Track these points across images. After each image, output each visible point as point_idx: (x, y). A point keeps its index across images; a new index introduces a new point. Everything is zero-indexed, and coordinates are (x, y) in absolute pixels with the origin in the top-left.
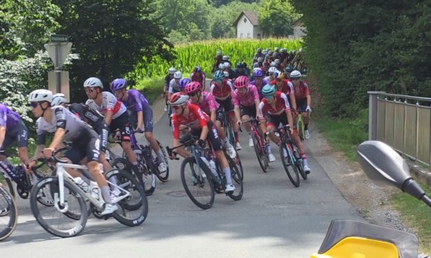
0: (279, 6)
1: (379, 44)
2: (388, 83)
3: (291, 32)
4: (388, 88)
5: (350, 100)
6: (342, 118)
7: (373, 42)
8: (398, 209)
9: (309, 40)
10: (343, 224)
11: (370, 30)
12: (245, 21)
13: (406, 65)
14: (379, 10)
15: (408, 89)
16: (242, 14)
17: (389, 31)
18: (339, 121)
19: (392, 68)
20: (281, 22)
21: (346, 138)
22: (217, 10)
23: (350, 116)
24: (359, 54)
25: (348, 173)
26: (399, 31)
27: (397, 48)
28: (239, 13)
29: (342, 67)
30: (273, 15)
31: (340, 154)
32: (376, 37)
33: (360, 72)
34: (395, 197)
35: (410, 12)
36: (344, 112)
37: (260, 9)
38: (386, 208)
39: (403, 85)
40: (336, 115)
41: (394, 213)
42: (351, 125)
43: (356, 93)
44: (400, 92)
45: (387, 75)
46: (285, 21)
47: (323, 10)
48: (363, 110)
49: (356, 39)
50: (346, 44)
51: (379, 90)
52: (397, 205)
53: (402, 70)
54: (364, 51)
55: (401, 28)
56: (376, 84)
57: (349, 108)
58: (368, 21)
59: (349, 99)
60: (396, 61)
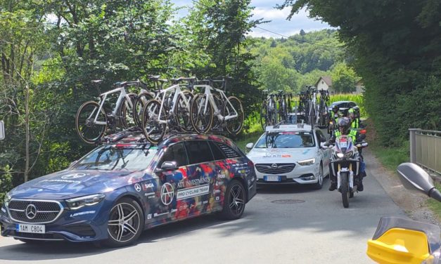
0: (345, 72)
1: (416, 96)
2: (423, 122)
3: (354, 90)
4: (423, 126)
5: (397, 135)
6: (392, 147)
7: (412, 95)
8: (432, 209)
9: (367, 94)
10: (389, 219)
11: (409, 87)
12: (323, 83)
13: (435, 110)
14: (415, 73)
15: (437, 126)
16: (321, 78)
17: (423, 87)
18: (389, 150)
19: (425, 112)
20: (347, 83)
21: (395, 161)
22: (304, 76)
23: (397, 146)
24: (401, 104)
25: (397, 185)
26: (429, 86)
27: (428, 98)
28: (318, 78)
29: (390, 113)
30: (342, 79)
31: (390, 172)
32: (414, 92)
33: (403, 115)
34: (430, 202)
35: (436, 73)
36: (392, 143)
37: (333, 74)
38: (423, 209)
39: (434, 125)
40: (387, 146)
41: (430, 213)
42: (398, 152)
43: (401, 130)
44: (431, 128)
45: (422, 117)
46: (350, 82)
47: (376, 73)
48: (405, 142)
49: (399, 93)
50: (393, 96)
51: (417, 128)
52: (431, 207)
53: (433, 113)
54: (405, 101)
55: (430, 84)
56: (415, 123)
57: (396, 140)
58: (407, 80)
59: (396, 134)
60: (427, 107)
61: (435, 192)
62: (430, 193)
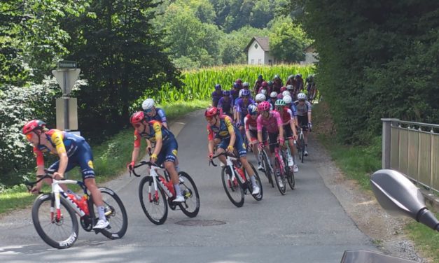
0: (290, 32)
1: (393, 70)
2: (402, 109)
3: (303, 58)
4: (402, 115)
5: (364, 127)
6: (356, 145)
7: (386, 68)
8: (412, 238)
9: (321, 65)
10: (357, 254)
11: (383, 56)
12: (256, 46)
13: (420, 92)
14: (394, 36)
15: (422, 116)
16: (253, 40)
17: (403, 58)
18: (352, 149)
19: (406, 95)
20: (293, 48)
21: (360, 166)
22: (228, 36)
23: (365, 143)
24: (372, 81)
25: (361, 201)
26: (413, 57)
27: (410, 74)
28: (250, 39)
29: (355, 94)
30: (285, 41)
31: (352, 182)
32: (390, 63)
33: (374, 98)
34: (409, 227)
35: (424, 37)
36: (357, 139)
37: (272, 34)
38: (399, 237)
39: (417, 113)
40: (349, 143)
41: (408, 243)
42: (365, 152)
43: (369, 121)
44: (414, 119)
45: (400, 101)
46: (297, 47)
47: (335, 35)
48: (376, 138)
49: (369, 65)
50: (359, 70)
51: (392, 117)
52: (410, 235)
53: (415, 97)
54: (377, 77)
55: (414, 54)
56: (390, 111)
57: (362, 135)
58: (382, 46)
59: (362, 126)
60: (409, 88)
61: (426, 214)
62: (419, 216)
